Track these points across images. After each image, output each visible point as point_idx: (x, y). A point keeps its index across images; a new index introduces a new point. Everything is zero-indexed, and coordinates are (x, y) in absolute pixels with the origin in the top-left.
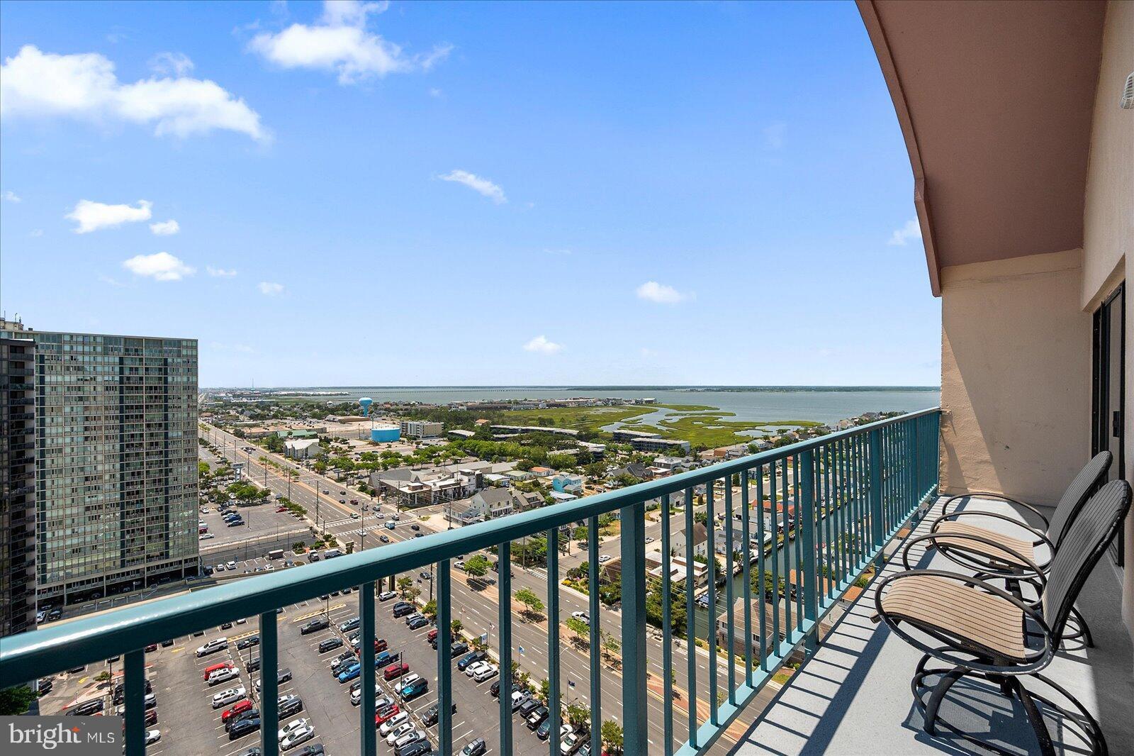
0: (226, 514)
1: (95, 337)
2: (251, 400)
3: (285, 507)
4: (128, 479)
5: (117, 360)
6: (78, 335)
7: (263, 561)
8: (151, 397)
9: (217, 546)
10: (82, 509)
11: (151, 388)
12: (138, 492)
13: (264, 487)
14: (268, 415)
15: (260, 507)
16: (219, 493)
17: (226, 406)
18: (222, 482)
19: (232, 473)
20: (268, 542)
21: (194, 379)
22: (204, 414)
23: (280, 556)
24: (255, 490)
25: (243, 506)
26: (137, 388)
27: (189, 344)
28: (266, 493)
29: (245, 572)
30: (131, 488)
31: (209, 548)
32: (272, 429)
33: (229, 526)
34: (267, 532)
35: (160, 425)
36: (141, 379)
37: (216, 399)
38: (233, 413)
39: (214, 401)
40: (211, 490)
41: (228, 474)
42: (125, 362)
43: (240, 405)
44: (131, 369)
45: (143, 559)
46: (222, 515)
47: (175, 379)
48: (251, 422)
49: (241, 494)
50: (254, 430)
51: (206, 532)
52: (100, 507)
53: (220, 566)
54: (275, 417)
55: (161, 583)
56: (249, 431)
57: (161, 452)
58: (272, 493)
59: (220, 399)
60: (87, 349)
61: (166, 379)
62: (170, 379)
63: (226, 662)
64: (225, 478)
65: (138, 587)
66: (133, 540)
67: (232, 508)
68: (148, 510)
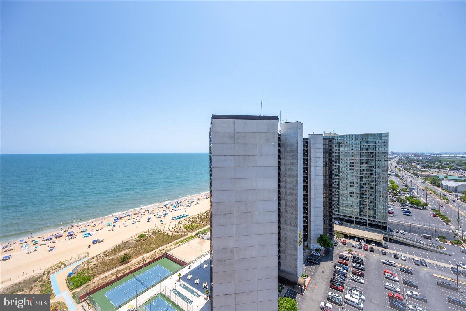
0: (403, 209)
1: (353, 135)
2: (424, 158)
3: (437, 214)
4: (362, 185)
5: (359, 143)
6: (348, 135)
7: (420, 237)
8: (370, 156)
9: (397, 221)
10: (348, 193)
11: (370, 153)
12: (365, 191)
13: (425, 202)
14: (433, 166)
15: (422, 210)
16: (401, 199)
17: (411, 161)
18: (404, 194)
19: (409, 191)
20: (423, 229)
21: (387, 149)
22: (400, 164)
23: (430, 238)
24: (420, 202)
25: (413, 208)
26: (365, 153)
27: (385, 135)
28: (426, 205)
29: (409, 238)
30: (363, 189)
31: (393, 221)
32: (434, 174)
33: (404, 215)
34: (424, 223)
35: (373, 167)
36: (367, 149)
37: (406, 157)
38: (413, 164)
39: (405, 159)
40: (398, 197)
41: (407, 191)
42: (362, 143)
43: (418, 161)
44: (364, 146)
45: (366, 215)
46: (402, 209)
47: (379, 149)
48: (423, 169)
49: (412, 202)
50: (424, 173)
51: (393, 214)
52: (354, 193)
53: (397, 230)
54: (438, 167)
55: (373, 227)
56: (421, 173)
57: (373, 177)
58: (429, 206)
59: (409, 157)
60: (351, 139)
61: (376, 149)
62: (377, 149)
63: (394, 273)
64: (405, 193)
65: (364, 225)
66: (363, 208)
67: (407, 207)
68: (369, 198)
